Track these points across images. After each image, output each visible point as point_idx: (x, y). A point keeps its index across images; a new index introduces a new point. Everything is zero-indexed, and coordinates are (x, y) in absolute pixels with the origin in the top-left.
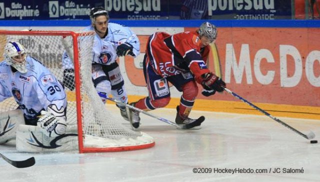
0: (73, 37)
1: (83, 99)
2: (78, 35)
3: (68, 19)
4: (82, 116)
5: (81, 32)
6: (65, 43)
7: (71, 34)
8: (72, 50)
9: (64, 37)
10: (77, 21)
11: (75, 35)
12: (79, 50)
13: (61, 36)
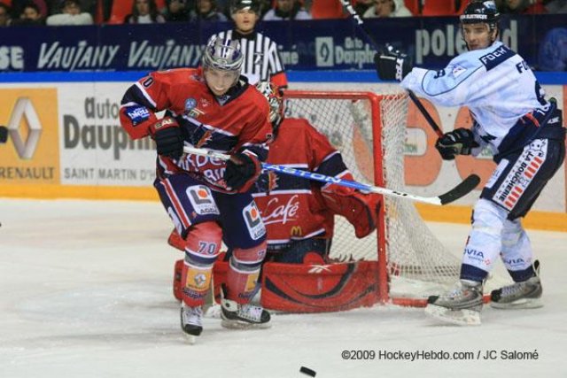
0: (372, 102)
1: (388, 212)
2: (380, 98)
3: (352, 70)
4: (386, 242)
5: (385, 94)
6: (356, 112)
7: (368, 96)
8: (368, 125)
9: (354, 101)
10: (367, 73)
11: (375, 99)
12: (382, 125)
13: (347, 100)
